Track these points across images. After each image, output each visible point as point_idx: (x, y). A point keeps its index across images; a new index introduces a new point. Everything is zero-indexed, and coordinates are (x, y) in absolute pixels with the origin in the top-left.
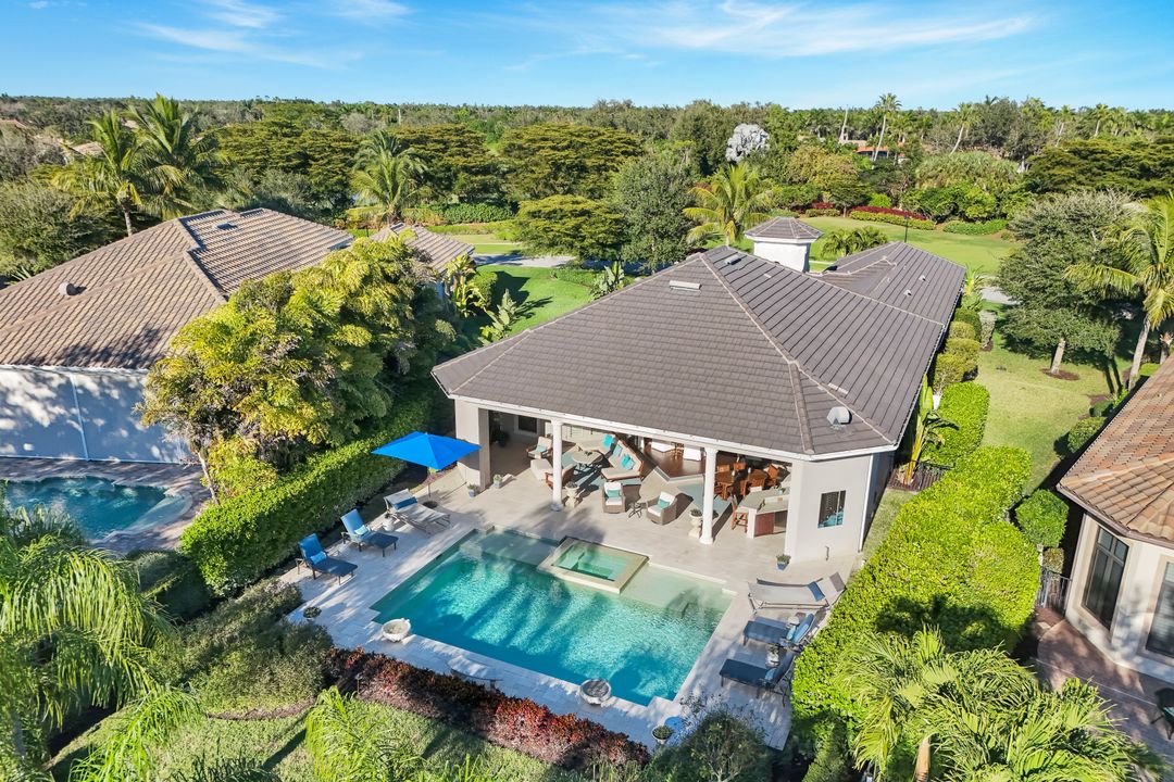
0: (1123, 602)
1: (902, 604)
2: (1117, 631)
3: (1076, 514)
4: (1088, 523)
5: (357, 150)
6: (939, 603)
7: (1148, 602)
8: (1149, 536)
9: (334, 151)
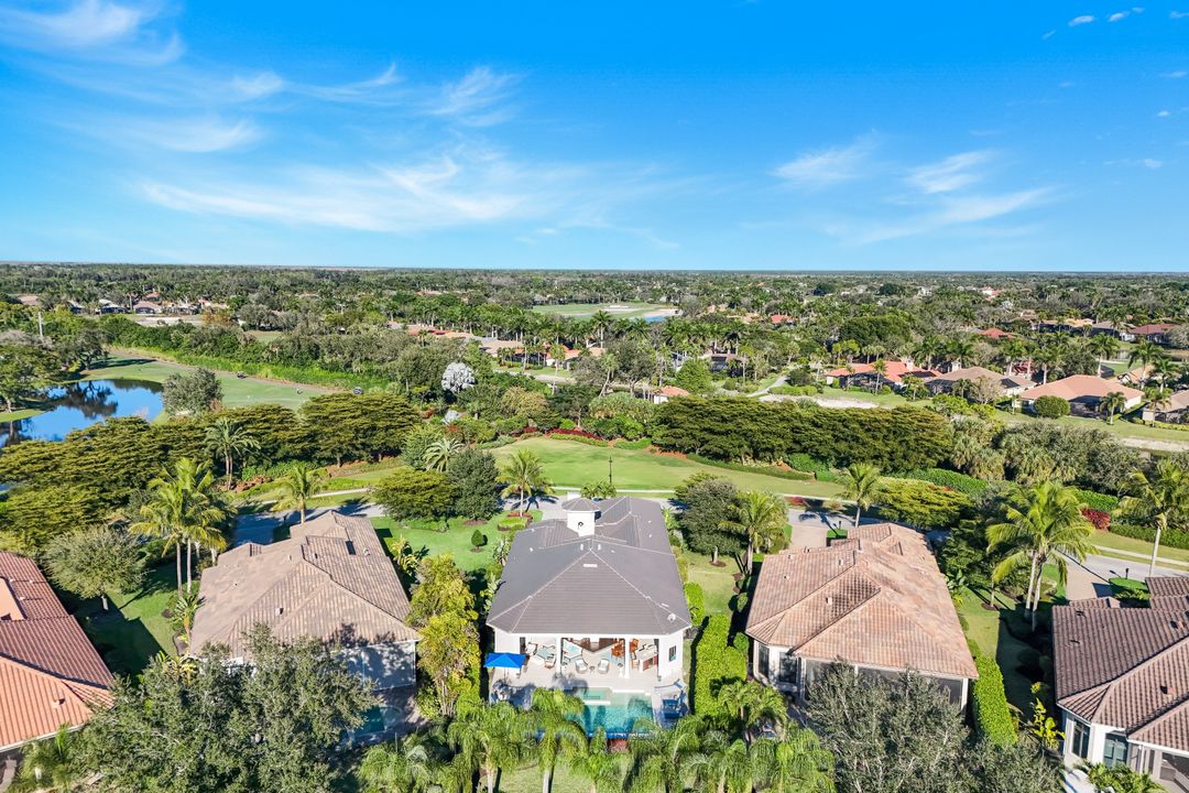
0: (770, 667)
1: (715, 681)
2: (771, 677)
3: (751, 640)
4: (755, 642)
5: (204, 437)
6: (723, 678)
7: (777, 666)
8: (774, 645)
9: (188, 440)
